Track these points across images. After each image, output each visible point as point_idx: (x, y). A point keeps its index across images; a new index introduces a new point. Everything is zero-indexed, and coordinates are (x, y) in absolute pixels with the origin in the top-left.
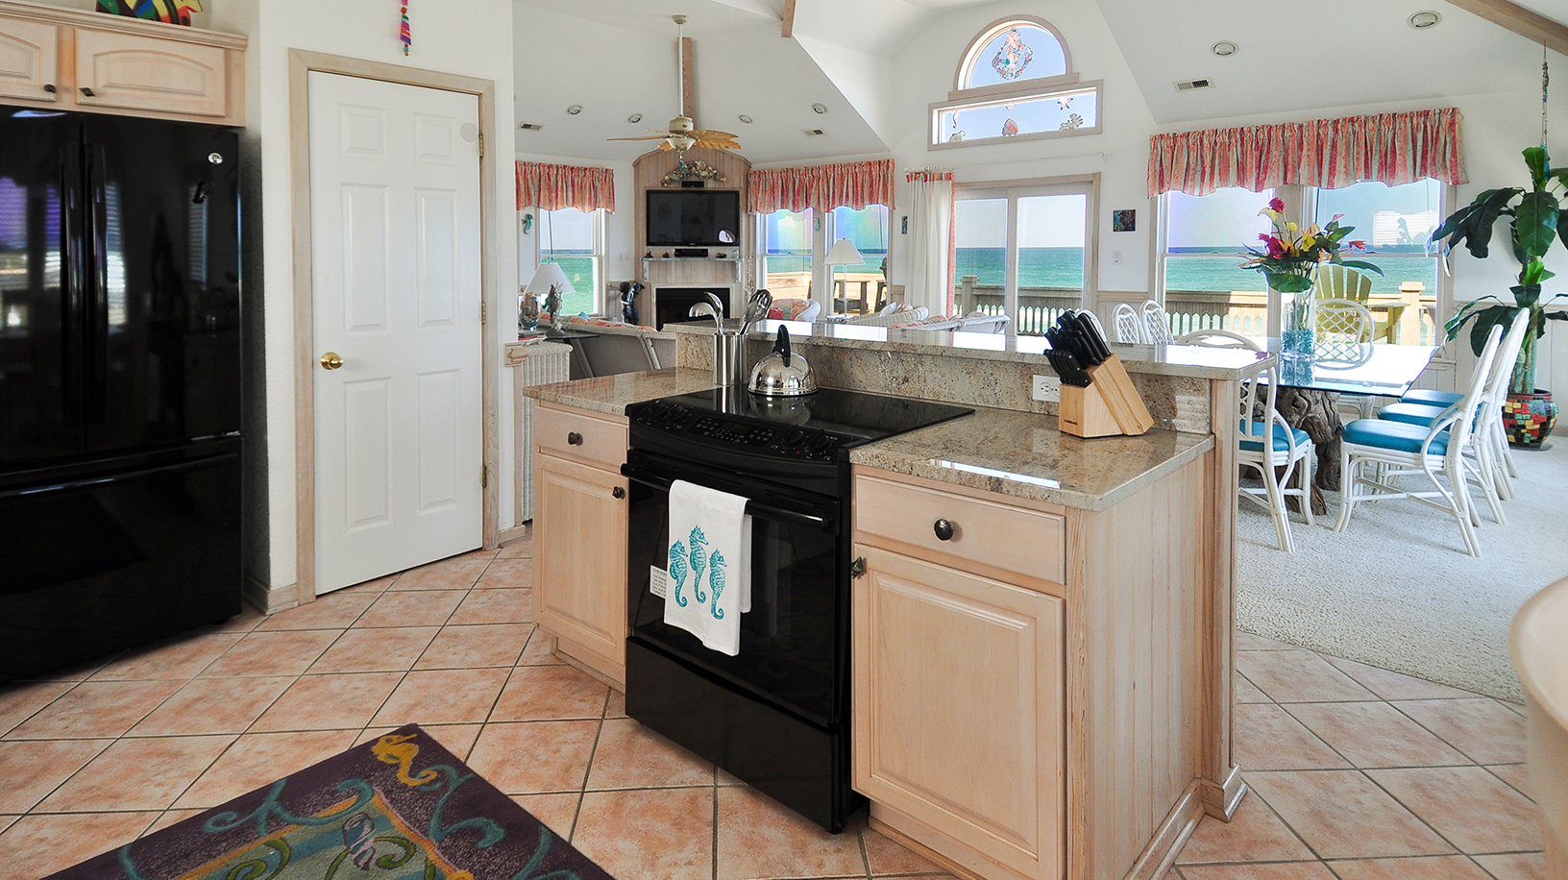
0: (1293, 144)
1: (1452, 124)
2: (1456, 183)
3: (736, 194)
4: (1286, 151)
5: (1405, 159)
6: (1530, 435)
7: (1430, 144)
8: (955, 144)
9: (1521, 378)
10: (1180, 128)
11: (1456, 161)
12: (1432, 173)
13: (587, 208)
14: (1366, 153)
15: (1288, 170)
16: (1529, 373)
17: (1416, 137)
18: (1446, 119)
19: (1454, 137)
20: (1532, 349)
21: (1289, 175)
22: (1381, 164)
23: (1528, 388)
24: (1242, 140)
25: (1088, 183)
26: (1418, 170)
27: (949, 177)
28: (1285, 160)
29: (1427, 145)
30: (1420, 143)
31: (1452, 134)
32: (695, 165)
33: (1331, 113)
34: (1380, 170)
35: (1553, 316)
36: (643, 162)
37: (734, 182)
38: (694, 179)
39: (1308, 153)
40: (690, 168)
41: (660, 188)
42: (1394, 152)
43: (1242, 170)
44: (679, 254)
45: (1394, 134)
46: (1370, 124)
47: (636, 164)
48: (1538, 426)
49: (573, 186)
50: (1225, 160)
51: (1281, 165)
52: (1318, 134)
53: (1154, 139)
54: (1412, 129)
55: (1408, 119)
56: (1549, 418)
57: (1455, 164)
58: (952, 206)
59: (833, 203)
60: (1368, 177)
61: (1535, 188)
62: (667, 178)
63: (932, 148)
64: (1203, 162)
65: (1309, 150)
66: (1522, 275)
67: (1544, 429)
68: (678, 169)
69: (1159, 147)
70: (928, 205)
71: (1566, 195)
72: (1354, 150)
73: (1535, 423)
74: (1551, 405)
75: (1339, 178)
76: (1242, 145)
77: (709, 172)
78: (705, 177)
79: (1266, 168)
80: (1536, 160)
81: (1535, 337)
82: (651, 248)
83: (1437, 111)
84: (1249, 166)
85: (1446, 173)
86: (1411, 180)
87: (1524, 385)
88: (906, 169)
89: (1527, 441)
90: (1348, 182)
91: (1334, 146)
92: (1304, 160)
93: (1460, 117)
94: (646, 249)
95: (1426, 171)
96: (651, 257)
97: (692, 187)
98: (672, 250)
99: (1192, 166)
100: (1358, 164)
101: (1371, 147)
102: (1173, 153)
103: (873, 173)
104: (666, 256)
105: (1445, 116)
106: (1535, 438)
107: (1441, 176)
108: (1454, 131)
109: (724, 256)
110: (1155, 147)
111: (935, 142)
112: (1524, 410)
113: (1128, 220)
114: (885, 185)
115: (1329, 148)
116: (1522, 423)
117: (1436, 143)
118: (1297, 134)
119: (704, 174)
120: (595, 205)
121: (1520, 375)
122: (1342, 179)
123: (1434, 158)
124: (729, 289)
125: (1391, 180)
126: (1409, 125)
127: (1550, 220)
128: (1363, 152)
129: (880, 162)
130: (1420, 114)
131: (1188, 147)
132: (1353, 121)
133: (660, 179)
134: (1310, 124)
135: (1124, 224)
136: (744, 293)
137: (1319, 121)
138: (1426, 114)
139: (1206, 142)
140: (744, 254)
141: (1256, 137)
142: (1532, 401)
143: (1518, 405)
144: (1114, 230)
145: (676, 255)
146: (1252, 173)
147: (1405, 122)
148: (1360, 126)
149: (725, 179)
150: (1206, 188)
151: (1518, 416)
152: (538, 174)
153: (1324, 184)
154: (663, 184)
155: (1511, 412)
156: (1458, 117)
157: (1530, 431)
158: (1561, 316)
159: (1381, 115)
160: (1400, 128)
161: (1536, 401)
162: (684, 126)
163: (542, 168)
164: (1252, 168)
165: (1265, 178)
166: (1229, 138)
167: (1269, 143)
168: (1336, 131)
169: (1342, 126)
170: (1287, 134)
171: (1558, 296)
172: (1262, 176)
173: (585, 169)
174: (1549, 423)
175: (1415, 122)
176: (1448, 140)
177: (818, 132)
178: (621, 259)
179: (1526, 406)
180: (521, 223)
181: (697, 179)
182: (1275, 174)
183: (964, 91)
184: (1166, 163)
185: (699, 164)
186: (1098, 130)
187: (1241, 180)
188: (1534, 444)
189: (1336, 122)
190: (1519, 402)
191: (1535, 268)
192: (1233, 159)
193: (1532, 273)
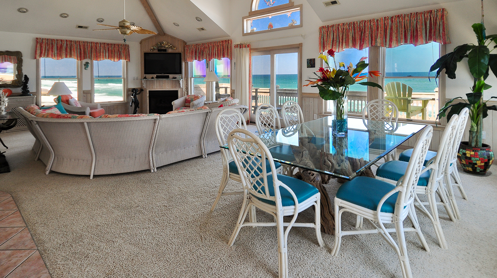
0: (374, 28)
1: (442, 16)
2: (445, 44)
3: (180, 54)
4: (372, 31)
5: (422, 33)
6: (479, 168)
7: (433, 25)
8: (252, 33)
9: (475, 139)
10: (330, 23)
11: (445, 33)
12: (434, 39)
13: (116, 60)
14: (405, 31)
15: (373, 39)
16: (479, 136)
17: (427, 22)
18: (439, 14)
19: (443, 22)
20: (480, 124)
21: (373, 42)
22: (411, 35)
23: (479, 144)
24: (354, 27)
25: (298, 48)
26: (427, 38)
27: (248, 46)
28: (371, 35)
29: (432, 26)
30: (428, 25)
31: (443, 20)
32: (163, 43)
33: (390, 14)
34: (411, 38)
35: (490, 108)
36: (143, 42)
37: (180, 50)
38: (163, 48)
39: (380, 32)
40: (161, 44)
41: (150, 52)
42: (417, 30)
43: (354, 41)
44: (157, 77)
45: (417, 22)
46: (407, 18)
47: (141, 43)
48: (483, 164)
49: (109, 51)
50: (347, 36)
51: (370, 38)
52: (385, 23)
53: (321, 28)
54: (425, 19)
55: (423, 15)
56: (489, 160)
57: (444, 35)
58: (250, 58)
59: (211, 57)
60: (406, 42)
61: (479, 44)
62: (152, 48)
63: (244, 35)
64: (339, 38)
65: (381, 31)
66: (474, 87)
67: (487, 165)
68: (157, 44)
69: (322, 32)
70: (241, 57)
71: (495, 47)
72: (400, 30)
73: (482, 162)
74: (490, 153)
75: (394, 43)
76: (354, 29)
77: (169, 46)
78: (167, 48)
79: (364, 39)
80: (479, 30)
81: (481, 118)
82: (146, 75)
83: (435, 11)
84: (357, 38)
85: (440, 39)
86: (424, 42)
87: (477, 142)
88: (235, 43)
89: (478, 171)
90: (398, 44)
91: (391, 29)
92: (379, 35)
93: (446, 13)
94: (144, 75)
95: (431, 38)
96: (146, 78)
97: (162, 51)
98: (155, 76)
99: (335, 39)
100: (402, 36)
101: (407, 28)
102: (328, 34)
103: (224, 45)
104: (153, 78)
105: (439, 13)
106: (482, 170)
107: (439, 41)
108: (443, 19)
109: (176, 78)
110: (321, 32)
111: (245, 32)
112: (476, 156)
113: (312, 63)
114: (228, 50)
115: (389, 29)
116: (475, 162)
117: (436, 25)
118: (376, 23)
119: (167, 46)
120: (120, 58)
121: (474, 137)
122: (395, 43)
123: (435, 32)
124: (178, 91)
125: (416, 43)
126: (423, 17)
127: (485, 59)
128: (403, 31)
129: (226, 41)
130: (428, 12)
131: (333, 31)
132: (399, 17)
133: (150, 49)
134: (381, 19)
135: (311, 64)
136: (184, 92)
137: (385, 18)
138: (431, 12)
139: (340, 29)
140: (183, 77)
141: (360, 26)
142: (480, 151)
143: (473, 153)
144: (307, 67)
145: (156, 78)
146: (358, 41)
147: (421, 16)
148: (402, 19)
149: (175, 48)
150: (340, 49)
151: (473, 159)
152: (91, 46)
153: (387, 46)
154: (151, 51)
155: (469, 156)
156: (445, 12)
157: (480, 166)
158: (494, 108)
159: (411, 14)
160: (419, 19)
161: (482, 151)
162: (124, 24)
163: (93, 44)
164: (358, 39)
165: (363, 44)
166: (349, 27)
167: (365, 28)
168: (392, 21)
169: (394, 19)
170: (372, 24)
171: (492, 97)
172: (362, 43)
173: (115, 44)
174: (489, 162)
175: (426, 16)
176: (441, 23)
177: (203, 29)
178: (134, 79)
179: (477, 154)
180: (83, 65)
181: (164, 49)
182: (367, 42)
183: (255, 11)
184: (325, 38)
185: (164, 43)
186: (301, 26)
187: (354, 46)
188: (482, 173)
189: (392, 18)
190: (473, 151)
191: (480, 83)
192: (350, 35)
193: (479, 86)
